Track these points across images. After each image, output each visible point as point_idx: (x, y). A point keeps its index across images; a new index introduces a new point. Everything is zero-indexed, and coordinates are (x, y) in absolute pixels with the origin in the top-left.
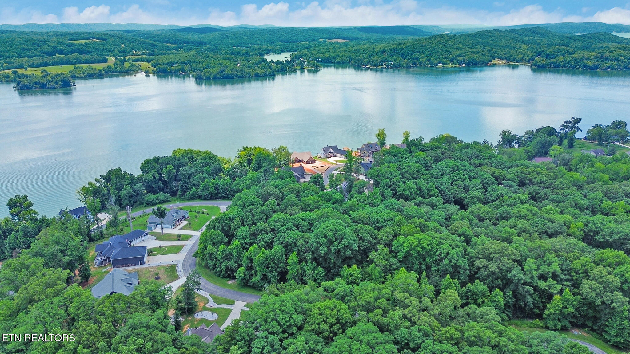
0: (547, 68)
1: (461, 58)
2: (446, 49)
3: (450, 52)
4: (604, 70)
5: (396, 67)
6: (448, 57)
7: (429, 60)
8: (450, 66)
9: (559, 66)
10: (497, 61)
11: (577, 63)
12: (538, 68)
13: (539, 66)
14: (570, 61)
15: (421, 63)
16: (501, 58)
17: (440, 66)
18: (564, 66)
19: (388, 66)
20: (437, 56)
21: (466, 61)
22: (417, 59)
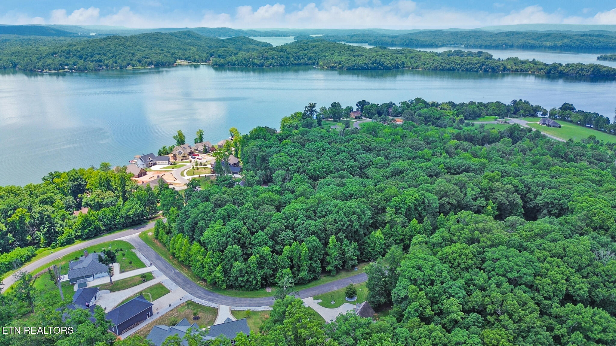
0: (226, 67)
1: (149, 60)
2: (128, 51)
3: (133, 54)
4: (268, 66)
5: (82, 71)
6: (134, 59)
7: (116, 62)
8: (140, 67)
9: (234, 65)
10: (179, 62)
11: (248, 62)
12: (219, 67)
13: (219, 65)
14: (241, 61)
15: (107, 66)
16: (181, 59)
17: (130, 68)
18: (238, 65)
19: (71, 69)
20: (122, 58)
21: (154, 63)
22: (100, 61)
